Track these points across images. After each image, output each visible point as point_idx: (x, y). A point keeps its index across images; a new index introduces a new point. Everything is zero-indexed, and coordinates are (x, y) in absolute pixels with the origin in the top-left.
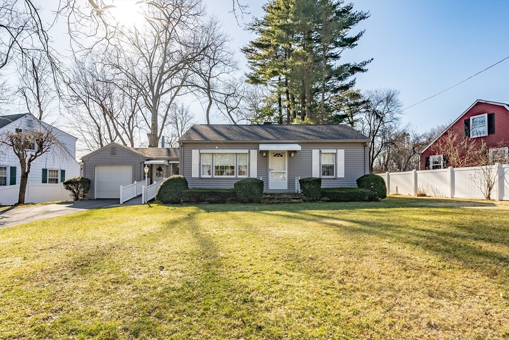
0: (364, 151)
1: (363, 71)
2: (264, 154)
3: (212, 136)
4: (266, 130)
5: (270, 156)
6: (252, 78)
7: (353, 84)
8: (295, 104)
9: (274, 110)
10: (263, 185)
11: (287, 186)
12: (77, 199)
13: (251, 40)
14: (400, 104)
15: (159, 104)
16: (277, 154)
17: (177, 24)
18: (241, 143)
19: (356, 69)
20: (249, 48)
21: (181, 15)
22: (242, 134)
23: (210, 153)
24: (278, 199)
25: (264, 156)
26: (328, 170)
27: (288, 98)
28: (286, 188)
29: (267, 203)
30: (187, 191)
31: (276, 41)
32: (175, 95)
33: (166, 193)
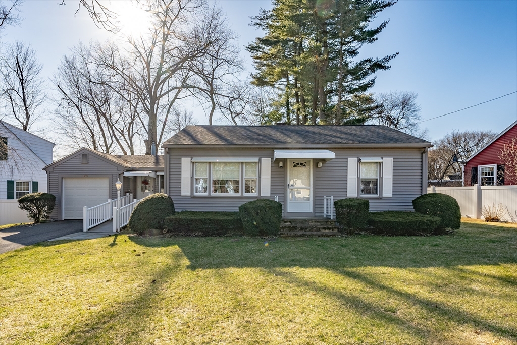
0: (420, 160)
1: (385, 68)
2: (281, 164)
3: (209, 139)
4: (281, 132)
5: (289, 166)
6: (259, 79)
7: (372, 84)
8: (305, 107)
9: (282, 115)
10: (281, 210)
11: (311, 207)
12: (37, 221)
13: (258, 37)
14: (417, 109)
15: (157, 108)
16: (298, 164)
17: (176, 17)
18: (248, 149)
19: (377, 66)
20: (255, 45)
21: (181, 8)
22: (250, 138)
23: (206, 163)
24: (302, 229)
25: (280, 166)
26: (370, 186)
27: (298, 102)
28: (311, 211)
29: (288, 236)
30: (172, 217)
31: (286, 35)
32: (175, 98)
33: (140, 219)
